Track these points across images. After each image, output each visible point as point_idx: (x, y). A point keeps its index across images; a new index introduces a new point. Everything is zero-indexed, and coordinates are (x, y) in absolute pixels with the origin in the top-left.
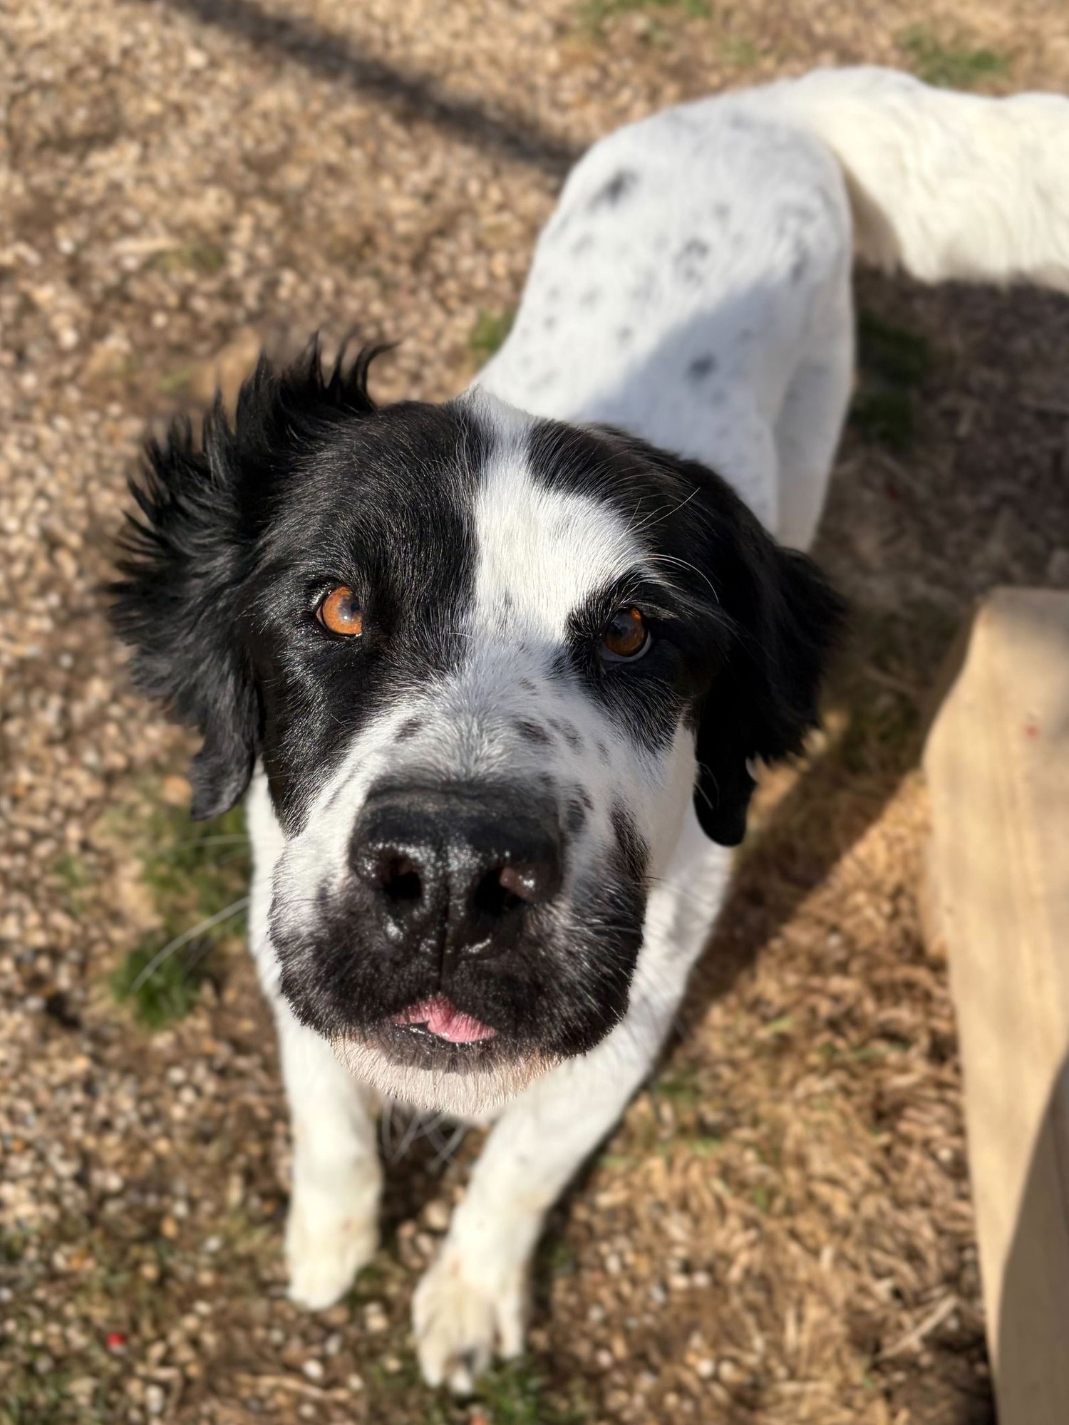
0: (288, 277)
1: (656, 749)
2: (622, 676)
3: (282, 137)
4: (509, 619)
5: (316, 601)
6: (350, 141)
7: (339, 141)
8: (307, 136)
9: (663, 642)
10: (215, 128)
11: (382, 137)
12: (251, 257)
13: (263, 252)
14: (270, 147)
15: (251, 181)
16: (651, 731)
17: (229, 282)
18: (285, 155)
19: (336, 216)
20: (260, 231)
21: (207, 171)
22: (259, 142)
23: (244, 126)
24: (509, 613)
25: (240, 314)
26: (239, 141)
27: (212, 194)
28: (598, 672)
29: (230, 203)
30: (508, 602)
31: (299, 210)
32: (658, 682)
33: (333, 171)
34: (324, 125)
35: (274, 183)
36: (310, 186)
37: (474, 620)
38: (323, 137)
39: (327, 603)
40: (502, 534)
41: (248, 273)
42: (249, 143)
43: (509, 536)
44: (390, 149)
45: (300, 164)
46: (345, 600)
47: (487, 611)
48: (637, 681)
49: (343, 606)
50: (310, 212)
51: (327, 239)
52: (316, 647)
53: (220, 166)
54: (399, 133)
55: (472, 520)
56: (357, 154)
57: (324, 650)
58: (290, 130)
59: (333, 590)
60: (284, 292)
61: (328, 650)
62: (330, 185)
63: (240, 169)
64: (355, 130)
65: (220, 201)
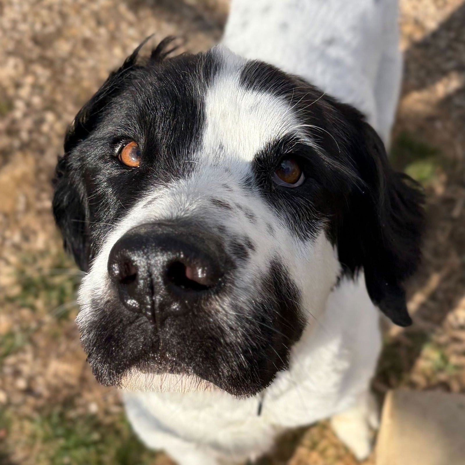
0: (50, 117)
1: (305, 241)
2: (285, 194)
3: (58, 22)
4: (221, 156)
5: (117, 150)
6: (99, 23)
7: (92, 23)
8: (74, 20)
9: (311, 179)
10: (18, 17)
11: (119, 18)
12: (28, 105)
13: (36, 100)
14: (51, 29)
15: (36, 52)
16: (301, 228)
17: (14, 122)
18: (59, 33)
19: (85, 74)
20: (36, 87)
21: (11, 46)
22: (44, 25)
23: (37, 14)
24: (221, 154)
25: (16, 143)
26: (33, 25)
27: (12, 62)
28: (271, 189)
29: (21, 68)
30: (221, 147)
31: (62, 71)
32: (306, 201)
33: (87, 43)
34: (86, 12)
35: (49, 54)
36: (72, 54)
37: (201, 156)
38: (84, 21)
39: (124, 150)
40: (220, 112)
41: (26, 115)
42: (38, 27)
43: (224, 116)
44: (124, 26)
45: (67, 39)
46: (133, 149)
47: (209, 151)
48: (293, 198)
49: (133, 152)
50: (69, 71)
51: (76, 91)
52: (116, 172)
53: (19, 43)
54: (130, 16)
55: (203, 105)
56: (103, 31)
57: (120, 175)
58: (63, 16)
59: (126, 144)
60: (45, 128)
61: (122, 174)
62: (83, 53)
63: (29, 44)
64: (104, 15)
65: (16, 67)
